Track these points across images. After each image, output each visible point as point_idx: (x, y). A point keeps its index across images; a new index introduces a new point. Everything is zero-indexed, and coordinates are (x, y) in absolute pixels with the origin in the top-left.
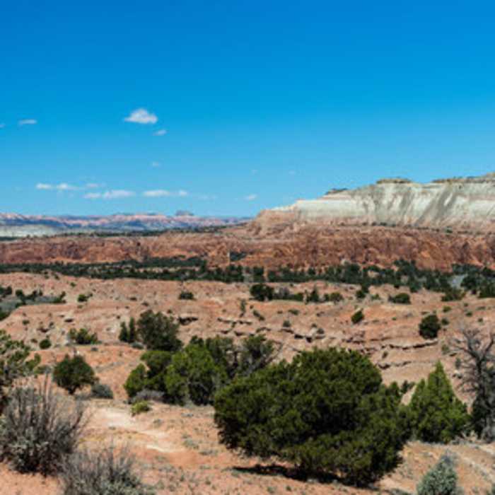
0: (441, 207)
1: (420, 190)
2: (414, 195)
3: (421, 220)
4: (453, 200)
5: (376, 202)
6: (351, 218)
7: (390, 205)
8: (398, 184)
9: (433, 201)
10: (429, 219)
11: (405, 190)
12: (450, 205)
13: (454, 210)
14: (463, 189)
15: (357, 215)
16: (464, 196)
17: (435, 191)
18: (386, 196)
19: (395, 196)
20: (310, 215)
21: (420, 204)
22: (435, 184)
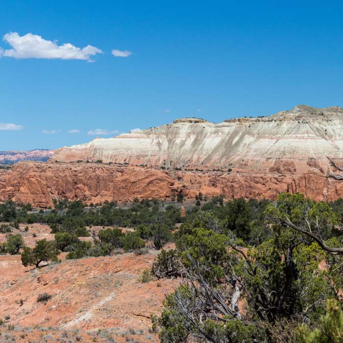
0: (229, 146)
1: (214, 129)
2: (206, 134)
3: (209, 158)
4: (242, 138)
5: (170, 141)
6: (144, 156)
7: (183, 144)
8: (193, 124)
9: (223, 141)
10: (216, 157)
11: (199, 129)
12: (237, 144)
13: (240, 148)
14: (252, 128)
15: (149, 153)
16: (253, 135)
17: (226, 130)
18: (180, 135)
19: (188, 135)
20: (105, 153)
21: (211, 142)
22: (227, 124)
